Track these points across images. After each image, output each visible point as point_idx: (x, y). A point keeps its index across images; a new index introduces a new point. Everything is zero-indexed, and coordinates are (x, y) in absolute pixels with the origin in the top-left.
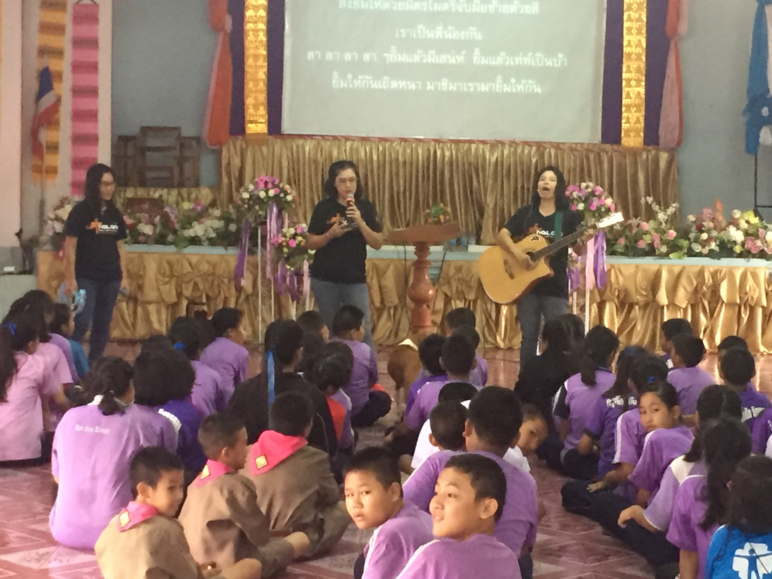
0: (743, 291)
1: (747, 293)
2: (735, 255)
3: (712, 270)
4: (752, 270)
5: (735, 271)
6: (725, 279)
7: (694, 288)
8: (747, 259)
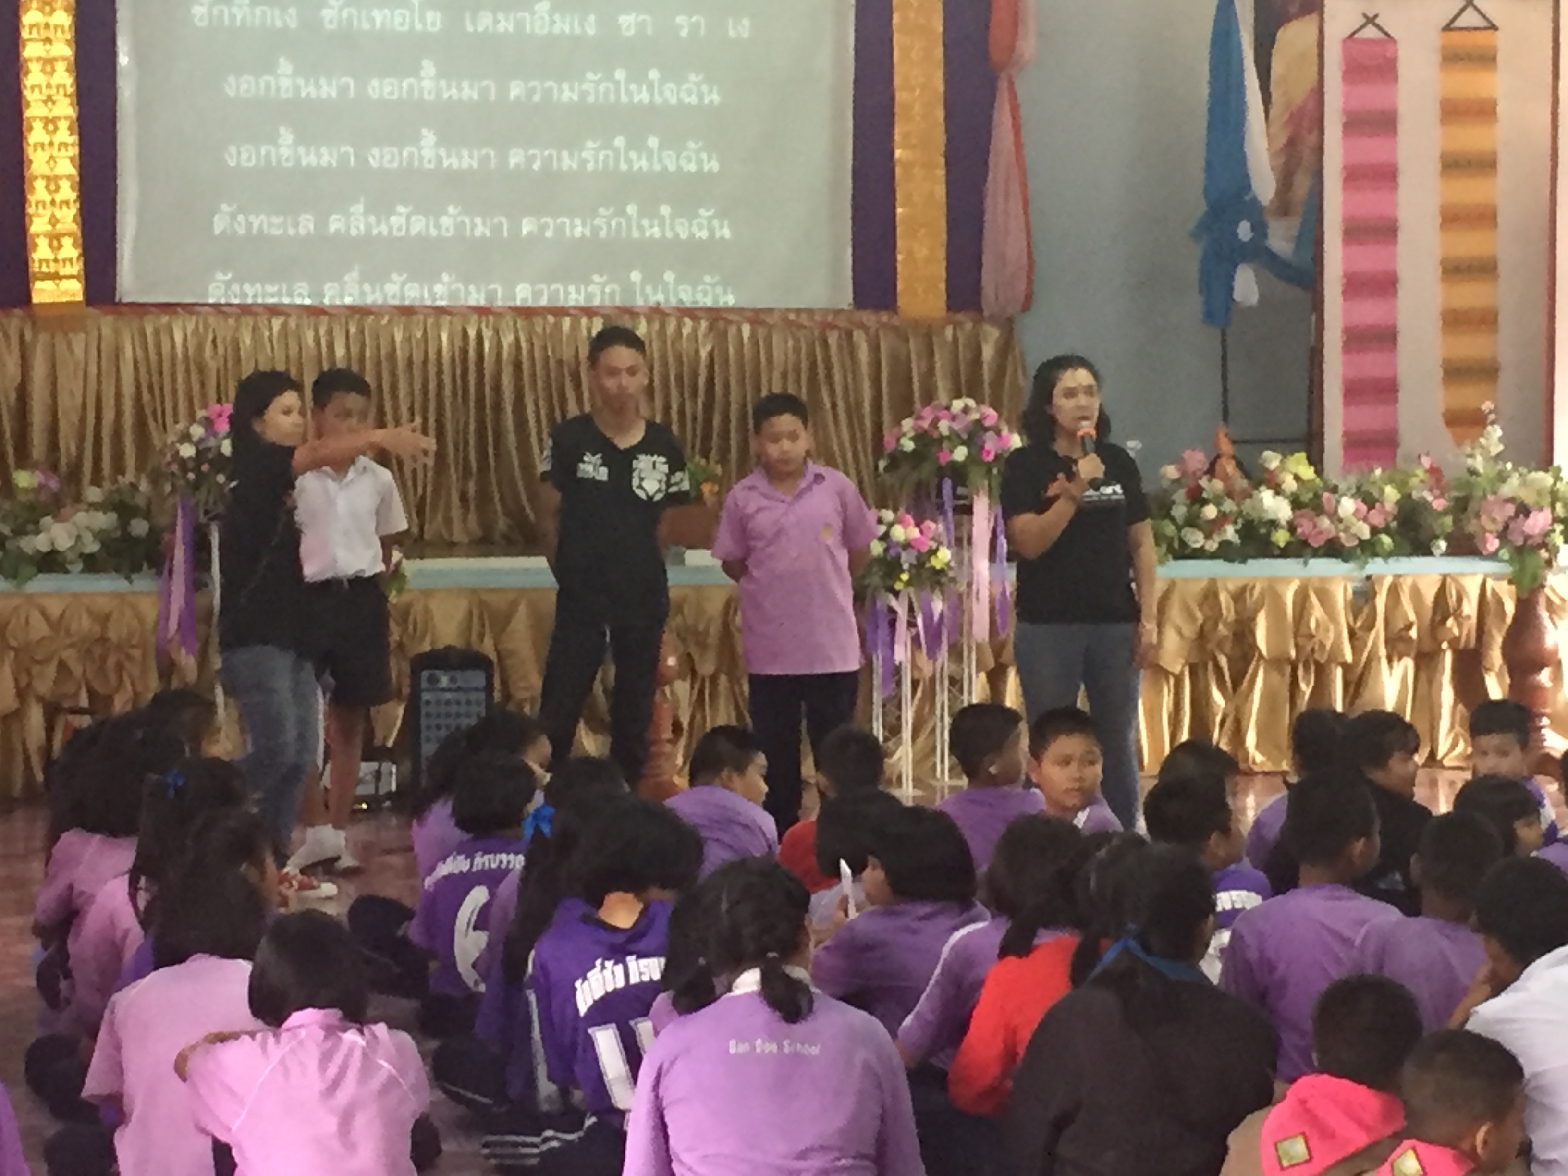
0: (1303, 630)
1: (1312, 636)
2: (1277, 552)
3: (1231, 586)
4: (1317, 584)
5: (1280, 588)
6: (1262, 607)
7: (1197, 629)
8: (1301, 560)
